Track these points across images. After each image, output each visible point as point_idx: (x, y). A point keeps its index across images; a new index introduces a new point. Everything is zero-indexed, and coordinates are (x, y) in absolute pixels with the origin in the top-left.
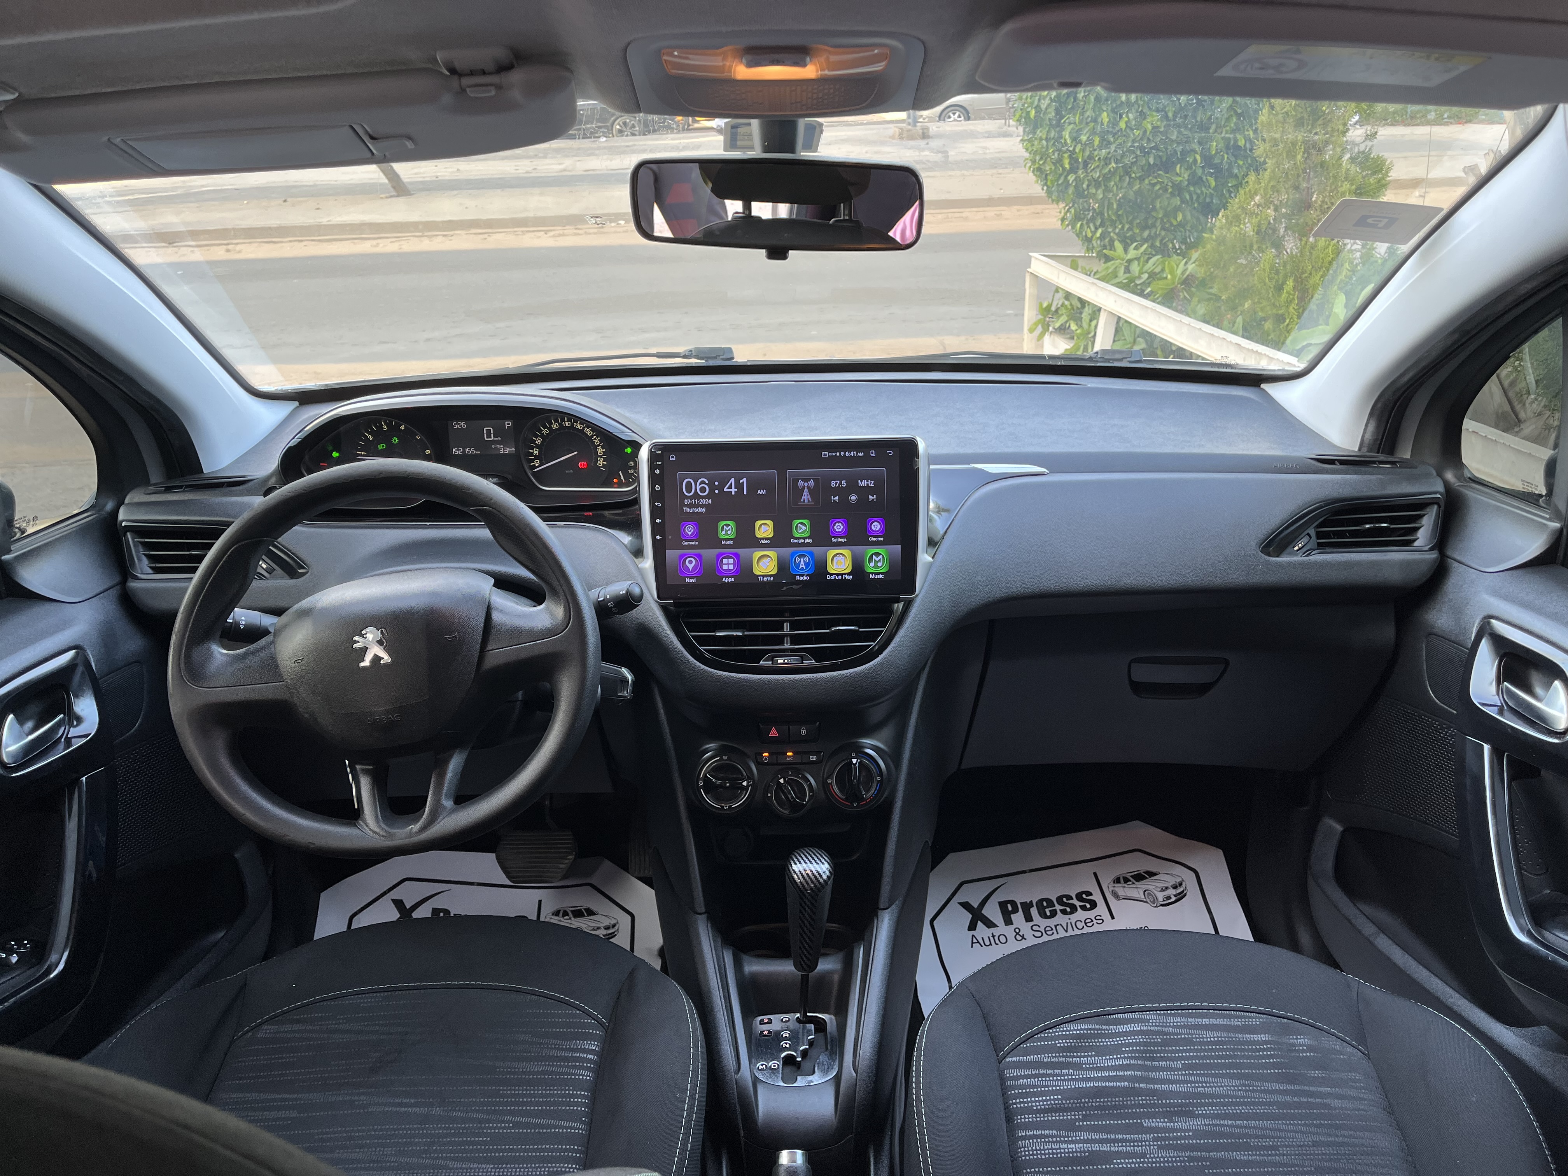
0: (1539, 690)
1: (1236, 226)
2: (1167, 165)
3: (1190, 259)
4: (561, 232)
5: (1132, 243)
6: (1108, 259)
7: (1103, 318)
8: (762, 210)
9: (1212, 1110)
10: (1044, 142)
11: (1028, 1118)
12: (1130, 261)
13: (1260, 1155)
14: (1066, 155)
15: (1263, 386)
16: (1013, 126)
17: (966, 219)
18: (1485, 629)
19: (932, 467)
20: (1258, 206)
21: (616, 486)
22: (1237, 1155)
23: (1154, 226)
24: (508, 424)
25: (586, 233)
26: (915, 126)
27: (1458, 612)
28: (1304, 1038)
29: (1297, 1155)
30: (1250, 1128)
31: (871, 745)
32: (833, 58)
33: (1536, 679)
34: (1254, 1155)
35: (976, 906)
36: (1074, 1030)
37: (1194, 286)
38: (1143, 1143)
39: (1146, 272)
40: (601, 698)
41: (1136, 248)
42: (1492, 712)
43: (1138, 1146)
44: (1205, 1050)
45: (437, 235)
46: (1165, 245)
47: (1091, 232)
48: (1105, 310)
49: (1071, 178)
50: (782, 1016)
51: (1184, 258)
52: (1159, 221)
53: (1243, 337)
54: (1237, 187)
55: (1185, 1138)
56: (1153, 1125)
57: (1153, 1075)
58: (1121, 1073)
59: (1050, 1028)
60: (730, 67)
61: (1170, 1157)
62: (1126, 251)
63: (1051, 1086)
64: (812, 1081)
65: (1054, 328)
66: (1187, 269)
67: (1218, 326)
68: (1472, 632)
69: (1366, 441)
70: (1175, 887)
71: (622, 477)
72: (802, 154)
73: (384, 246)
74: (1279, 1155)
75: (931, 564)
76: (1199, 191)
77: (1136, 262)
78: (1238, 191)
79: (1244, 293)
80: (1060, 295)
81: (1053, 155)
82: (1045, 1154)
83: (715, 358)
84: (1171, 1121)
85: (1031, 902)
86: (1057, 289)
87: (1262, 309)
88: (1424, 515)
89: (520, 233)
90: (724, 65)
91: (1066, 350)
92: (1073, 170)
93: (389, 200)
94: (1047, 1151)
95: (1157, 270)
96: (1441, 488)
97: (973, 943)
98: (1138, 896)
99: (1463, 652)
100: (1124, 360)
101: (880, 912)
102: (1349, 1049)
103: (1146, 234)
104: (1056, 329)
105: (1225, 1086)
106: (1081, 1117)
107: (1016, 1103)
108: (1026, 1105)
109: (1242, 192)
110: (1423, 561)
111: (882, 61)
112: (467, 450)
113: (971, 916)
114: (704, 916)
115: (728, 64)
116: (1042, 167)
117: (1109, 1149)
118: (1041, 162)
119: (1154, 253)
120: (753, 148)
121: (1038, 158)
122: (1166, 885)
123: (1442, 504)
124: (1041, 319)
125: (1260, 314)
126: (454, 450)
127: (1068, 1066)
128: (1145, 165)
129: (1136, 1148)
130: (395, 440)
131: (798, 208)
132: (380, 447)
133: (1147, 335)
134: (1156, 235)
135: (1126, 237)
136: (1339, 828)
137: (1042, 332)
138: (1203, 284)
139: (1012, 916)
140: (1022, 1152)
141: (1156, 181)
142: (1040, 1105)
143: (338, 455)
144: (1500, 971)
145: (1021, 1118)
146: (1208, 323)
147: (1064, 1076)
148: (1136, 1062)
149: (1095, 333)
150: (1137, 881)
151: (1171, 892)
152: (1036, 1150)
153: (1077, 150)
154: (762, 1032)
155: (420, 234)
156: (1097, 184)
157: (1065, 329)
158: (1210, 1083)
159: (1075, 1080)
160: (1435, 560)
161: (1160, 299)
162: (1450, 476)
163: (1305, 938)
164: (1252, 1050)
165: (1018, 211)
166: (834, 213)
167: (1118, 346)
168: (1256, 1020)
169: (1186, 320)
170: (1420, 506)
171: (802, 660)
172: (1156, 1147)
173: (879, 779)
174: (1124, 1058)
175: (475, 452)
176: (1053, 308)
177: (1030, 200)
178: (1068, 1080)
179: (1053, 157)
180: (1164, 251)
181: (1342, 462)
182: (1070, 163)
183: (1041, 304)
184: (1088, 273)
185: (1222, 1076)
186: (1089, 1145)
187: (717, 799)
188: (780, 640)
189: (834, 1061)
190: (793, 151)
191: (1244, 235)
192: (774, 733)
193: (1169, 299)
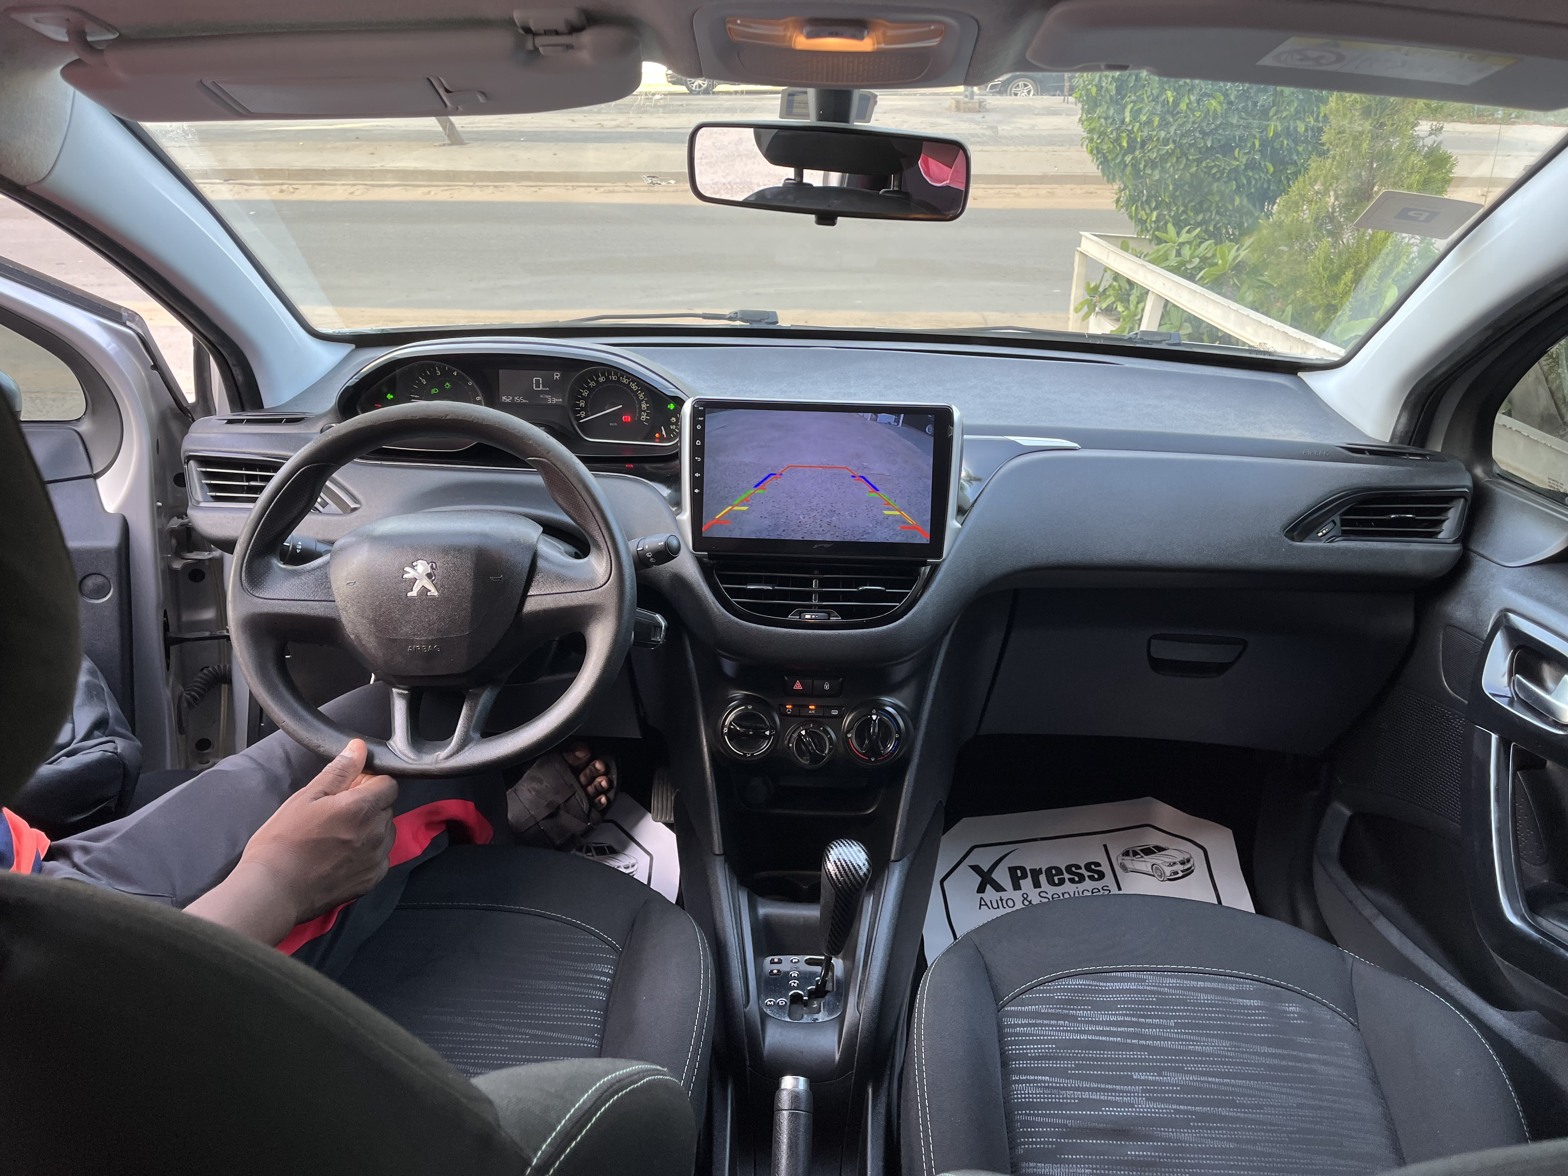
0: (1550, 684)
1: (1294, 212)
2: (1226, 149)
3: (1242, 246)
4: (611, 189)
5: (1186, 226)
6: (1160, 241)
7: (1150, 301)
8: (814, 178)
9: (1201, 1068)
10: (1103, 120)
11: (1022, 1064)
12: (1182, 244)
13: (1245, 1113)
14: (1124, 135)
15: (1300, 374)
16: (1072, 103)
17: (1018, 195)
18: (1503, 623)
19: (965, 437)
20: (1317, 193)
21: (657, 440)
22: (1220, 1111)
23: (1209, 210)
24: (557, 375)
25: (636, 191)
26: (972, 98)
27: (1476, 604)
28: (1296, 1007)
29: (1280, 1115)
30: (1237, 1086)
31: (891, 703)
32: (890, 33)
33: (1547, 671)
34: (1239, 1112)
35: (986, 869)
36: (1072, 984)
37: (1244, 272)
38: (1132, 1094)
39: (1197, 256)
40: (634, 642)
41: (1188, 232)
42: (1503, 703)
43: (1127, 1097)
44: (1199, 1011)
45: (489, 186)
46: (1219, 229)
47: (1146, 213)
48: (1153, 292)
49: (1128, 159)
50: (792, 957)
51: (1237, 244)
52: (1214, 205)
53: (1291, 325)
54: (1296, 174)
55: (1173, 1092)
56: (1143, 1078)
57: (1146, 1031)
58: (1115, 1029)
59: (1048, 982)
60: (791, 37)
61: (1157, 1108)
62: (1178, 234)
63: (1046, 1035)
64: (817, 1019)
65: (1100, 309)
66: (1239, 255)
67: (1267, 314)
68: (1488, 625)
69: (1398, 433)
70: (1183, 863)
71: (664, 432)
72: (855, 123)
73: (435, 194)
74: (1264, 1114)
75: (959, 530)
76: (1257, 177)
77: (1188, 246)
78: (1297, 179)
79: (1296, 282)
80: (1108, 276)
81: (1112, 133)
82: (1037, 1098)
83: (760, 321)
84: (1160, 1075)
85: (1040, 869)
86: (1106, 269)
87: (1313, 298)
88: (1450, 508)
89: (570, 188)
90: (785, 36)
91: (1112, 331)
92: (1131, 149)
93: (443, 148)
94: (1038, 1096)
95: (1209, 255)
96: (1468, 482)
97: (981, 905)
98: (1146, 869)
99: (1479, 643)
100: (1164, 342)
101: (892, 865)
102: (1339, 1020)
103: (1200, 218)
104: (1102, 310)
105: (1215, 1046)
106: (1073, 1066)
107: (1012, 1050)
108: (1021, 1052)
109: (1301, 179)
110: (1445, 552)
111: (935, 37)
112: (516, 398)
113: (980, 879)
114: (722, 858)
115: (789, 34)
116: (1099, 146)
117: (1098, 1097)
118: (1099, 141)
119: (1207, 237)
120: (809, 116)
121: (1095, 137)
122: (1174, 861)
123: (1469, 498)
124: (1088, 299)
125: (1311, 303)
126: (504, 398)
127: (1065, 1017)
128: (1203, 147)
129: (1125, 1098)
130: (448, 385)
131: (849, 178)
132: (433, 391)
133: (1196, 321)
134: (1210, 219)
135: (1180, 220)
136: (1348, 813)
137: (1087, 313)
138: (1256, 271)
139: (1021, 881)
140: (1014, 1094)
141: (1213, 164)
142: (1034, 1053)
143: (392, 397)
144: (1495, 955)
145: (1016, 1064)
146: (1257, 310)
147: (1059, 1026)
148: (1130, 1019)
149: (1142, 316)
150: (1146, 855)
151: (1179, 868)
152: (1029, 1093)
153: (1135, 130)
154: (772, 971)
155: (471, 184)
156: (1153, 164)
157: (1111, 310)
158: (1201, 1042)
159: (1070, 1031)
160: (1459, 552)
161: (1209, 284)
162: (1479, 471)
163: (1306, 916)
164: (1244, 1014)
165: (1071, 189)
166: (886, 184)
167: (1164, 329)
168: (1249, 986)
169: (1235, 306)
170: (1446, 499)
171: (829, 617)
172: (1144, 1099)
173: (897, 736)
174: (1119, 1015)
175: (524, 401)
176: (1101, 290)
177: (1084, 180)
178: (1064, 1031)
179: (1111, 136)
180: (1217, 236)
181: (1372, 452)
182: (1127, 142)
183: (1088, 284)
184: (1139, 255)
185: (1213, 1036)
186: (1079, 1093)
187: (740, 746)
188: (808, 596)
189: (839, 1002)
190: (846, 120)
191: (1302, 223)
192: (798, 686)
193: (1217, 284)
